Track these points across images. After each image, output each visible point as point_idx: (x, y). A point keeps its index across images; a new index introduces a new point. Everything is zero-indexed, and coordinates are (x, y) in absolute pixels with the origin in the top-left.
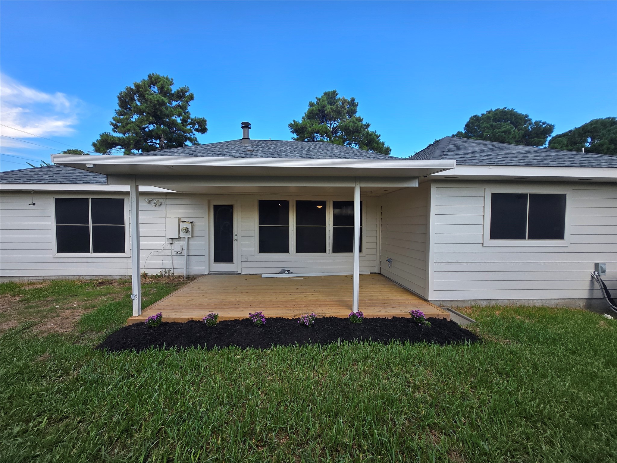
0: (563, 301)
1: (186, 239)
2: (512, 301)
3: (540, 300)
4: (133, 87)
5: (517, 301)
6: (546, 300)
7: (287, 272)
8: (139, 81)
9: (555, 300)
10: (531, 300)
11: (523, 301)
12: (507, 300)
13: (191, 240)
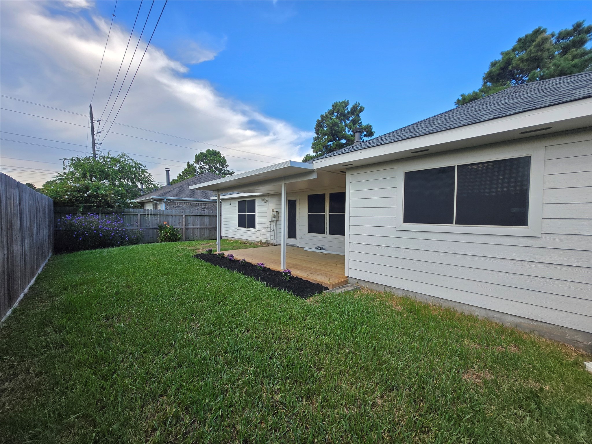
0: (532, 323)
1: (275, 222)
2: (436, 299)
3: (484, 311)
4: (320, 119)
5: (443, 301)
6: (494, 313)
7: (319, 249)
8: (323, 114)
9: (514, 318)
10: (467, 306)
11: (454, 304)
12: (429, 297)
13: (278, 222)
